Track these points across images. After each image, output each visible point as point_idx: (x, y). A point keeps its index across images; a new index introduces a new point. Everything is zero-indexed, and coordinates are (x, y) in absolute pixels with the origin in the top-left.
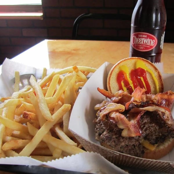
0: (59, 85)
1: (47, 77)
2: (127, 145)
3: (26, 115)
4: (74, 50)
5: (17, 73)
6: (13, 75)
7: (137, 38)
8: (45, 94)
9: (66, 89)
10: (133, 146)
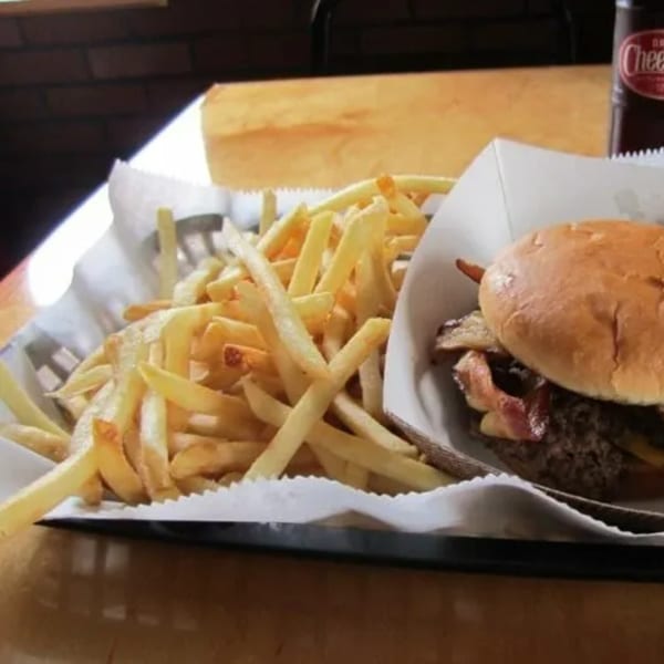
0: (334, 250)
1: (282, 223)
2: (571, 455)
3: (234, 355)
4: (348, 116)
5: (164, 215)
6: (152, 224)
7: (644, 53)
8: (286, 284)
9: (360, 262)
10: (590, 458)
